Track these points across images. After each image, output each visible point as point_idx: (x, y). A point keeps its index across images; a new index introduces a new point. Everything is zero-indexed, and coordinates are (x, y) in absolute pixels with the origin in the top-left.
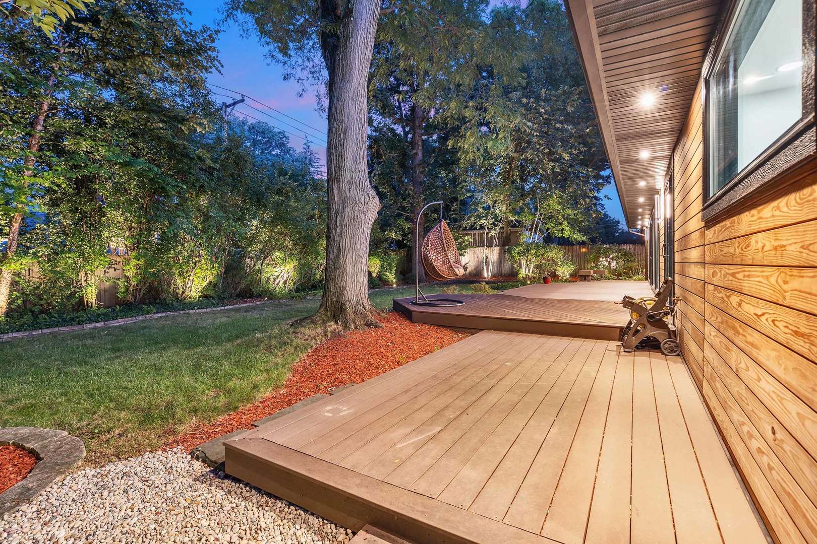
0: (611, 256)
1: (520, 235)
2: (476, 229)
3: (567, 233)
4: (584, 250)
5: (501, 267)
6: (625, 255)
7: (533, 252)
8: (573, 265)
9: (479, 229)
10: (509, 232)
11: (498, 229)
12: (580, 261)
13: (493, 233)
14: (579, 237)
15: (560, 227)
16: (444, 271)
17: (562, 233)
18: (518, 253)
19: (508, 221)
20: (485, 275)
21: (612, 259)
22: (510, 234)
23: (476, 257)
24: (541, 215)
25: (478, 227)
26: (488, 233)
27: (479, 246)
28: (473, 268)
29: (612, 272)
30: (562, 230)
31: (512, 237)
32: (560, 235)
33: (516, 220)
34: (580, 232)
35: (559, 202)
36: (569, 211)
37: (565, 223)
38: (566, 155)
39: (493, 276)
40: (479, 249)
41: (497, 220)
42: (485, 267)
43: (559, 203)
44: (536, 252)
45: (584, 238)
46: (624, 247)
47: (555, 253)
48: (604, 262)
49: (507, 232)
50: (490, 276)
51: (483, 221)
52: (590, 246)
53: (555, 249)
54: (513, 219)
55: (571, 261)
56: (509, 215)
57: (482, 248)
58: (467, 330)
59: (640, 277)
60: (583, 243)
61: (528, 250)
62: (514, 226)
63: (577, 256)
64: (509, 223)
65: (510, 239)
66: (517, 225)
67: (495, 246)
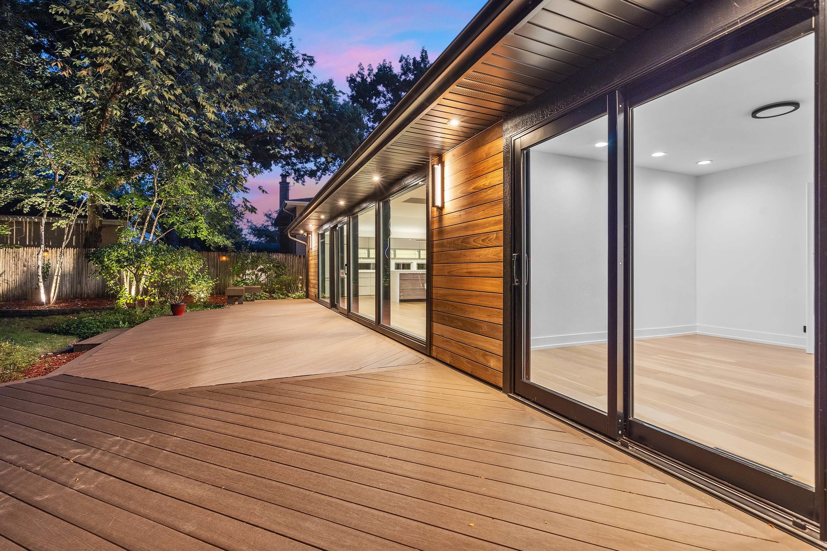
0: (259, 267)
1: (120, 230)
2: (20, 213)
3: (203, 234)
4: (224, 258)
5: (80, 282)
6: (277, 267)
7: (148, 259)
8: (212, 279)
9: (28, 214)
10: (98, 225)
11: (73, 217)
12: (216, 271)
13: (62, 223)
14: (220, 240)
15: (193, 224)
17: (196, 233)
18: (118, 261)
19: (97, 207)
20: (43, 298)
21: (261, 270)
22: (100, 228)
23: (20, 264)
24: (160, 202)
25: (26, 210)
27: (30, 246)
28: (12, 285)
29: (264, 287)
30: (196, 228)
31: (103, 233)
32: (193, 236)
33: (112, 207)
34: (220, 233)
35: (192, 184)
36: (209, 201)
37: (201, 219)
39: (59, 299)
40: (30, 250)
41: (71, 201)
42: (41, 285)
43: (194, 188)
45: (228, 243)
46: (274, 256)
47: (191, 263)
48: (249, 275)
49: (93, 226)
50: (53, 300)
51: (36, 199)
52: (232, 254)
54: (107, 204)
55: (209, 274)
56: (99, 194)
57: (36, 250)
59: (300, 293)
60: (223, 250)
61: (138, 257)
62: (108, 216)
63: (215, 266)
64: (99, 210)
65: (100, 236)
66: (114, 214)
67: (67, 247)
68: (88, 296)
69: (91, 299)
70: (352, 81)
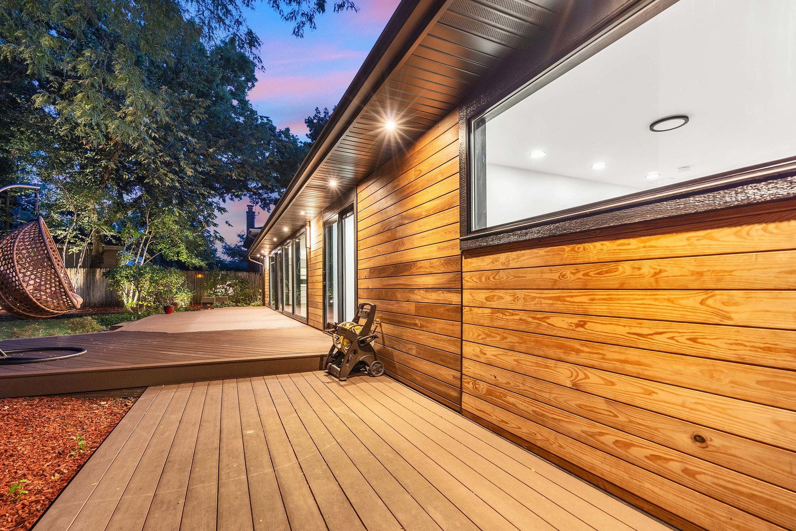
0: (228, 283)
1: (119, 255)
3: (184, 257)
4: (200, 276)
6: (242, 282)
7: (148, 276)
8: (191, 292)
10: (101, 250)
11: (85, 244)
12: (194, 286)
13: (76, 249)
14: (196, 261)
15: (176, 250)
17: (178, 256)
18: (127, 277)
19: (100, 236)
21: (230, 285)
22: (103, 253)
24: (150, 233)
26: (68, 249)
29: (230, 298)
30: (178, 253)
31: (105, 257)
32: (176, 259)
33: (112, 236)
34: (197, 256)
35: (176, 221)
36: (188, 233)
37: (183, 246)
41: (82, 232)
43: (177, 223)
45: (203, 264)
46: (240, 274)
47: (175, 279)
48: (220, 289)
49: (97, 251)
51: (58, 232)
52: (206, 272)
53: (176, 273)
54: (108, 233)
55: (188, 287)
56: (103, 228)
59: (259, 303)
60: (198, 269)
61: (141, 274)
62: (109, 243)
63: (193, 282)
64: (103, 239)
65: (102, 259)
66: (114, 241)
67: (80, 267)
68: (95, 305)
69: (100, 307)
70: (309, 122)
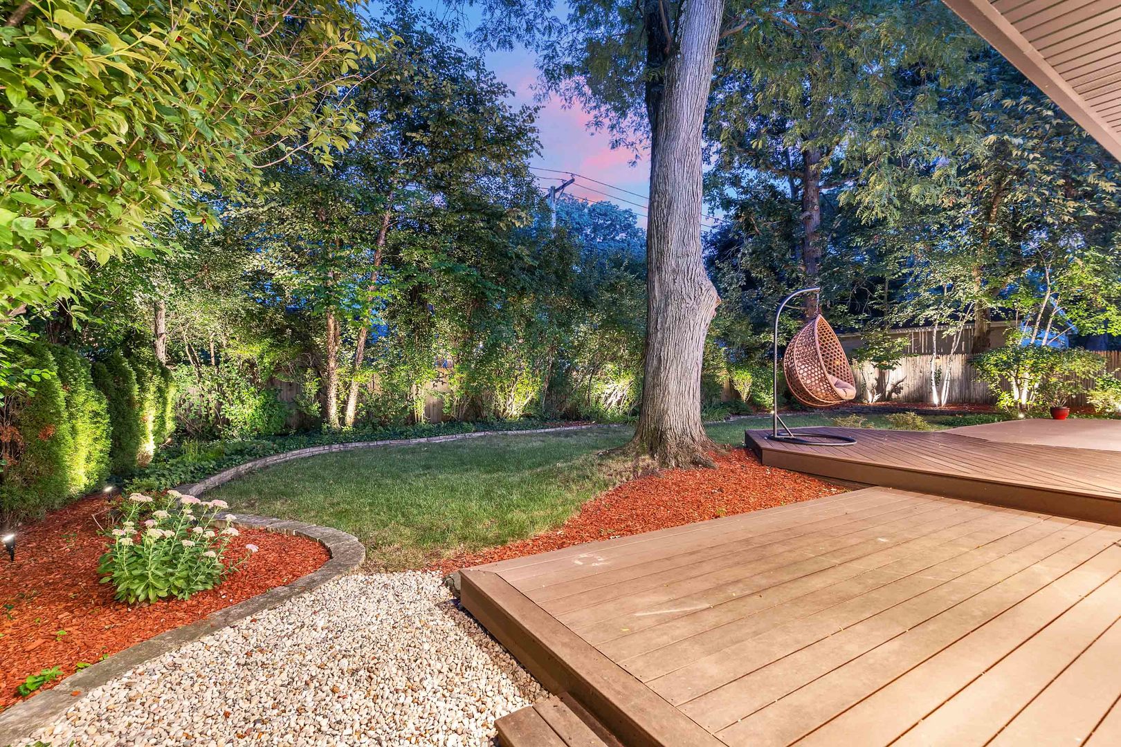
1: (1008, 333)
2: (917, 325)
3: (1117, 328)
5: (969, 388)
7: (1029, 363)
9: (924, 325)
10: (985, 328)
11: (961, 324)
13: (951, 331)
15: (1102, 317)
16: (819, 393)
17: (1106, 327)
18: (996, 365)
19: (984, 311)
20: (935, 400)
22: (989, 332)
23: (918, 371)
25: (922, 323)
26: (939, 333)
27: (925, 354)
28: (912, 389)
30: (1107, 322)
31: (991, 337)
32: (1100, 331)
33: (1000, 309)
35: (1095, 270)
38: (1108, 184)
39: (949, 402)
40: (924, 357)
41: (959, 309)
42: (934, 388)
43: (1097, 273)
44: (1035, 363)
47: (1080, 365)
49: (981, 329)
50: (944, 403)
51: (929, 312)
53: (1080, 356)
54: (993, 306)
56: (984, 299)
57: (929, 357)
58: (847, 484)
61: (1017, 360)
62: (997, 318)
64: (986, 313)
65: (988, 340)
66: (1003, 315)
67: (955, 353)
68: (976, 400)
69: (979, 404)
